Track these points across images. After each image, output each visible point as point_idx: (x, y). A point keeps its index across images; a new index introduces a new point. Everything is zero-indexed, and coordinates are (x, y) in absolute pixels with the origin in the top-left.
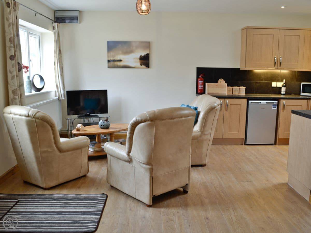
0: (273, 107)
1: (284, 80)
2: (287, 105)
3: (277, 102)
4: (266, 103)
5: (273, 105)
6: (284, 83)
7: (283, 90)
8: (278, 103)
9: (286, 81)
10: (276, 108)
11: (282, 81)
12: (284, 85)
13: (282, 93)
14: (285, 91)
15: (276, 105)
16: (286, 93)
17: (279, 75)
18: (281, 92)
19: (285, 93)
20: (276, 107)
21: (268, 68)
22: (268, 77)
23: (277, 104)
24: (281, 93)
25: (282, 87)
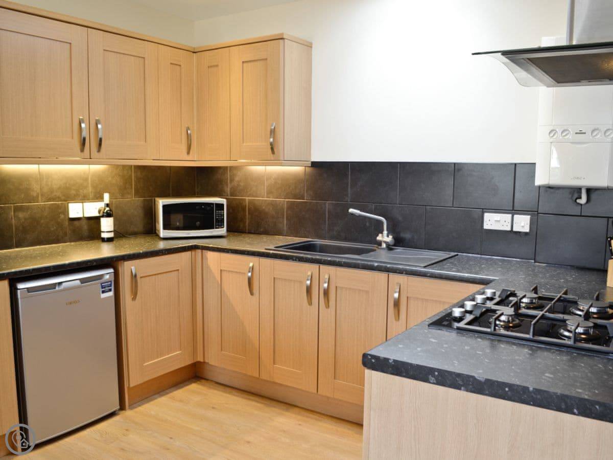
0: (103, 292)
1: (107, 197)
2: (141, 277)
3: (111, 270)
4: (78, 282)
5: (101, 284)
6: (107, 205)
7: (107, 225)
8: (116, 275)
9: (111, 198)
10: (111, 294)
11: (100, 198)
12: (107, 209)
13: (104, 235)
14: (112, 229)
15: (111, 282)
16: (114, 234)
17: (86, 180)
18: (99, 231)
19: (111, 235)
20: (110, 290)
21: (61, 158)
22: (55, 187)
23: (113, 279)
24: (100, 235)
25: (103, 216)
